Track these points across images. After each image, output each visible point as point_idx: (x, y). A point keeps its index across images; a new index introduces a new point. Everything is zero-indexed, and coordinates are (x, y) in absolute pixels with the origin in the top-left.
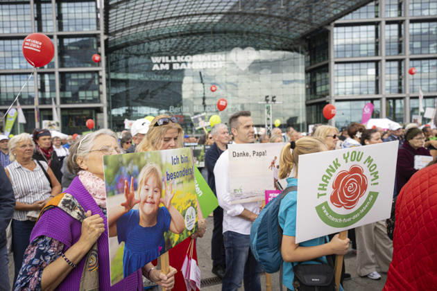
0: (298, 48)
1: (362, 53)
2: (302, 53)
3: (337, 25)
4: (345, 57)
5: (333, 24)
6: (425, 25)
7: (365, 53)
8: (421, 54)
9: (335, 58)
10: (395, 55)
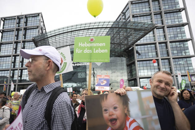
0: (123, 55)
1: (150, 56)
2: (125, 57)
3: (137, 45)
4: (142, 58)
5: (135, 45)
6: (178, 43)
7: (152, 56)
8: (178, 56)
9: (137, 59)
10: (166, 57)
